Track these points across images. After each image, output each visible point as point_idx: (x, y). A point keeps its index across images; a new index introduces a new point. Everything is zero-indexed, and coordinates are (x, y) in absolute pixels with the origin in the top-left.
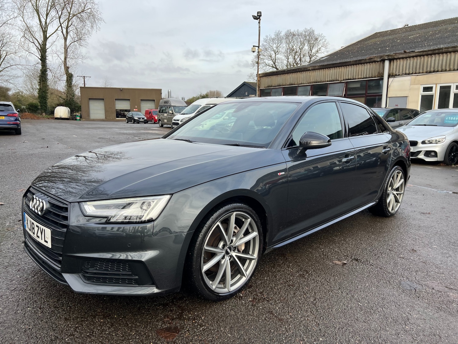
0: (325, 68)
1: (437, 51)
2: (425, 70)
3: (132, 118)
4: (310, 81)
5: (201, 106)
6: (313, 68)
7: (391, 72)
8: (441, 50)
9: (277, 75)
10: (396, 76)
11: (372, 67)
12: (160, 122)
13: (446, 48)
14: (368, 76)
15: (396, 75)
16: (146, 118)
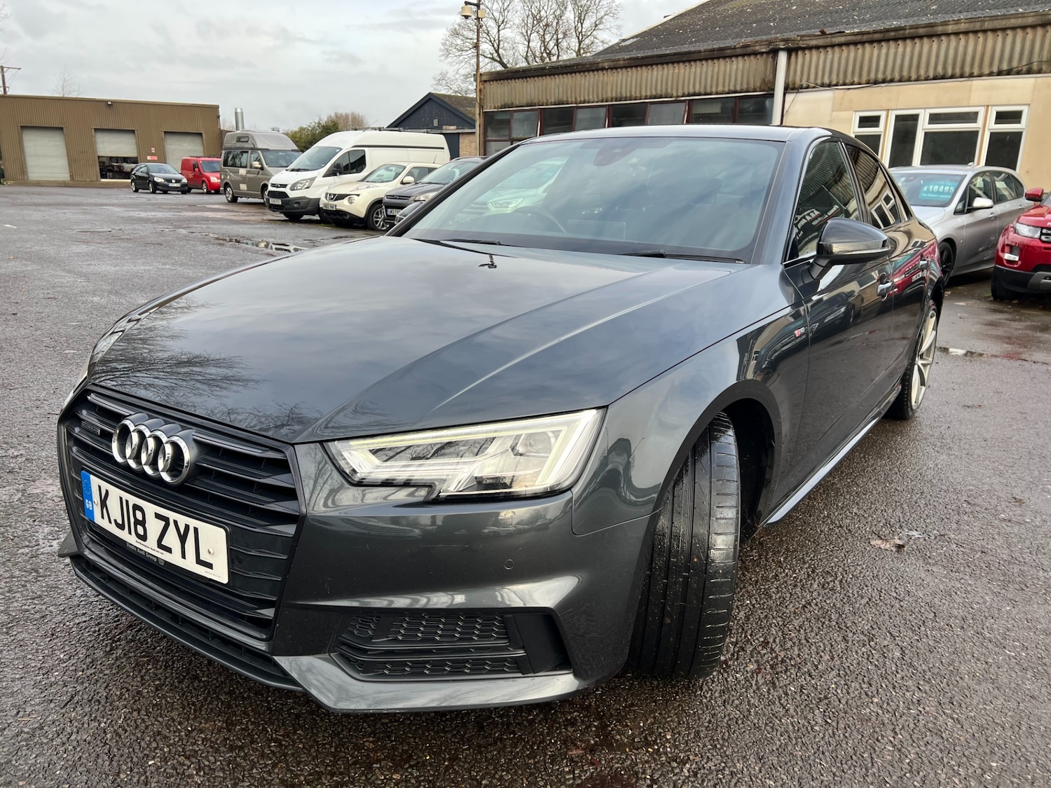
0: (641, 66)
1: (893, 34)
2: (864, 79)
3: (147, 178)
4: (605, 96)
5: (341, 149)
6: (611, 64)
7: (791, 79)
8: (902, 32)
9: (526, 77)
10: (801, 89)
11: (749, 66)
12: (229, 189)
13: (912, 27)
14: (738, 88)
15: (801, 87)
16: (185, 181)
